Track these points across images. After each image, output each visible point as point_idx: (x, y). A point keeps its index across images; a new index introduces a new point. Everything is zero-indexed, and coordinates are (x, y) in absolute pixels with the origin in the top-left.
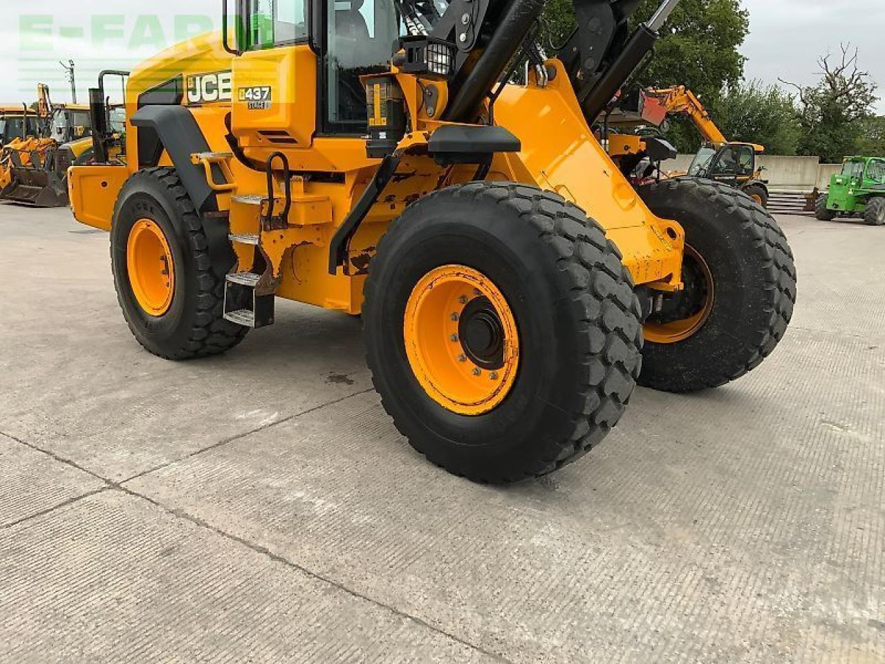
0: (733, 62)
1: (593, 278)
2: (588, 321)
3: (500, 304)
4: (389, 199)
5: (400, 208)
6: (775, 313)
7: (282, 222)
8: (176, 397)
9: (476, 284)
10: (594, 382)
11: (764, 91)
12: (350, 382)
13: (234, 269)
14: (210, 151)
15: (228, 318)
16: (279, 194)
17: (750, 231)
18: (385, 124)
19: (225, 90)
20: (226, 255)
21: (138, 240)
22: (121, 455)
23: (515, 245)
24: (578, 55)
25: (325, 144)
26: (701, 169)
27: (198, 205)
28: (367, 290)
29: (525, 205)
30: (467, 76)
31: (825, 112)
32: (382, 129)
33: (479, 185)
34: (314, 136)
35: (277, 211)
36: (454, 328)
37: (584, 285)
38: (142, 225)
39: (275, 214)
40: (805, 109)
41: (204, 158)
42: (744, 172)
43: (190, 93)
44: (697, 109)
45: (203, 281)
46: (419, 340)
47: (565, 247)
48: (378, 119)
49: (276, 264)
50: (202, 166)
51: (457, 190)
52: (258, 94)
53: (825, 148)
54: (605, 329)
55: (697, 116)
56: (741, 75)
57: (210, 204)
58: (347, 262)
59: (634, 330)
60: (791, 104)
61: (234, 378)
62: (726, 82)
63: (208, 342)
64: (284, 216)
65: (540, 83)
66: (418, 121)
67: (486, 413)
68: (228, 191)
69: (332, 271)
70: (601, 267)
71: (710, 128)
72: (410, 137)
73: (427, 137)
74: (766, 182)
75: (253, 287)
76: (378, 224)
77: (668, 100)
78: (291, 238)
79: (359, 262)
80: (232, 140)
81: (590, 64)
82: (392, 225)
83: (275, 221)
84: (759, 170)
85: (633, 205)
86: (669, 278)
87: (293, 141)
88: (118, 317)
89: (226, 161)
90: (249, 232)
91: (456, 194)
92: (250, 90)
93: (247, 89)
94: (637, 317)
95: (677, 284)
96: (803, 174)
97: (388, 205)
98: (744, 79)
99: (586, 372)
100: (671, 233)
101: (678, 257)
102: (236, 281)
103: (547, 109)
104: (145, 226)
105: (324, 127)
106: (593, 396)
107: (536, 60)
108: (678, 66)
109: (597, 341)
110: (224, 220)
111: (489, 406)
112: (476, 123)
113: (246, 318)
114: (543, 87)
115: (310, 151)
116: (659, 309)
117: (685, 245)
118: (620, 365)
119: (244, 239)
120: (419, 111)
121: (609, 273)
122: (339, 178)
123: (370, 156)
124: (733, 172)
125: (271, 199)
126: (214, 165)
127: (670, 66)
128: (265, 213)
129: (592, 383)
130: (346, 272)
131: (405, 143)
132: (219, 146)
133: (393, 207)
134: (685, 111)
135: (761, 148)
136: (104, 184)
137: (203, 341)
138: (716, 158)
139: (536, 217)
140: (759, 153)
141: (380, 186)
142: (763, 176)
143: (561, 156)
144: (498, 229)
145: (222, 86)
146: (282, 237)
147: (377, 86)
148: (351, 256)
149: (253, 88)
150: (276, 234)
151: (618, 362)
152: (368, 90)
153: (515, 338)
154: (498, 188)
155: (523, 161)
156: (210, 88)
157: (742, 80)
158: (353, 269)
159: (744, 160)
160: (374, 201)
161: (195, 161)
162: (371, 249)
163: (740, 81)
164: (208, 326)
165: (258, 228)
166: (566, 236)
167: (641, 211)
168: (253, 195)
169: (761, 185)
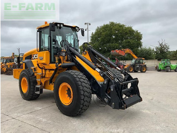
0: (140, 43)
1: (82, 84)
2: (81, 90)
3: (70, 88)
4: (58, 73)
7: (44, 77)
9: (67, 85)
13: (37, 85)
15: (36, 93)
16: (44, 72)
20: (36, 83)
21: (23, 81)
22: (16, 114)
23: (72, 80)
25: (51, 65)
26: (133, 63)
31: (160, 51)
32: (57, 63)
34: (49, 64)
35: (43, 75)
37: (80, 85)
40: (157, 51)
41: (33, 68)
43: (33, 57)
44: (131, 52)
45: (32, 87)
48: (57, 61)
49: (43, 84)
53: (161, 58)
54: (84, 91)
55: (131, 54)
56: (142, 45)
57: (33, 75)
60: (154, 50)
62: (139, 47)
63: (33, 97)
67: (69, 105)
68: (37, 72)
69: (50, 84)
77: (125, 51)
80: (38, 65)
84: (145, 63)
87: (46, 65)
88: (20, 94)
89: (37, 68)
93: (40, 57)
96: (155, 63)
102: (37, 87)
104: (24, 79)
109: (82, 93)
110: (36, 77)
113: (38, 93)
115: (49, 66)
119: (38, 80)
120: (63, 60)
123: (56, 66)
124: (139, 63)
126: (34, 69)
128: (41, 76)
129: (82, 99)
131: (59, 65)
132: (36, 66)
134: (129, 53)
136: (19, 72)
138: (135, 61)
139: (74, 75)
140: (144, 60)
141: (56, 71)
144: (69, 77)
146: (44, 79)
148: (53, 82)
151: (86, 96)
156: (36, 56)
158: (53, 84)
159: (141, 61)
160: (55, 73)
161: (31, 68)
163: (142, 47)
164: (33, 94)
165: (40, 78)
166: (78, 78)
168: (40, 73)
169: (145, 66)
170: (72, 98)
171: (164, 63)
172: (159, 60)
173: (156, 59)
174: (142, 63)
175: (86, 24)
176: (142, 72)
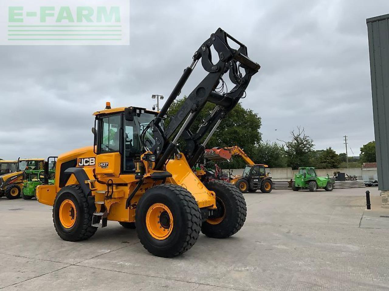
0: (257, 135)
1: (188, 204)
2: (188, 213)
3: (169, 211)
4: (141, 189)
5: (144, 191)
6: (240, 213)
7: (110, 197)
8: (79, 249)
9: (163, 207)
10: (190, 226)
11: (271, 144)
12: (128, 243)
13: (95, 212)
14: (89, 179)
15: (93, 226)
16: (110, 190)
17: (231, 193)
18: (140, 171)
19: (92, 163)
20: (93, 208)
21: (64, 206)
24: (187, 152)
25: (123, 176)
26: (247, 174)
27: (87, 194)
28: (137, 212)
29: (173, 189)
30: (159, 160)
31: (296, 150)
32: (139, 173)
33: (163, 185)
34: (120, 174)
35: (110, 194)
36: (158, 220)
37: (186, 205)
38: (66, 201)
39: (109, 195)
40: (289, 150)
41: (89, 182)
42: (262, 175)
43: (80, 163)
44: (243, 153)
46: (150, 223)
47: (182, 197)
48: (138, 170)
49: (108, 209)
50: (88, 184)
51: (158, 186)
52: (105, 164)
53: (299, 164)
54: (191, 215)
55: (243, 156)
56: (261, 139)
57: (90, 194)
58: (130, 206)
59: (199, 215)
60: (283, 148)
61: (94, 244)
62: (256, 142)
63: (85, 235)
64: (111, 196)
65: (178, 159)
66: (148, 170)
67: (167, 238)
68: (95, 190)
69: (127, 208)
70: (190, 201)
71: (248, 160)
72: (147, 175)
73: (151, 175)
74: (271, 178)
75: (102, 216)
76: (138, 196)
77: (232, 151)
78: (112, 201)
79: (133, 206)
80: (95, 176)
81: (190, 154)
82: (142, 195)
83: (109, 197)
84: (268, 174)
85: (202, 188)
86: (213, 206)
87: (114, 176)
89: (94, 182)
90: (101, 201)
91: (158, 187)
92: (102, 164)
93: (101, 163)
94: (199, 212)
95: (215, 207)
96: (287, 174)
97: (141, 191)
98: (262, 141)
99: (188, 224)
100: (212, 194)
101: (214, 200)
102: (96, 214)
103: (180, 165)
104: (67, 202)
105: (123, 172)
106: (190, 230)
107: (177, 153)
108: (238, 138)
109: (190, 217)
110: (94, 198)
111: (167, 236)
112: (162, 170)
114: (179, 160)
115: (118, 178)
116: (212, 214)
117: (216, 197)
118: (196, 223)
119: (99, 202)
120: (148, 168)
121: (192, 202)
122: (126, 185)
123: (136, 179)
124: (258, 175)
125: (108, 191)
126: (91, 183)
127: (235, 137)
128: (106, 195)
129: (189, 227)
130: (130, 208)
131: (145, 176)
132: (92, 178)
133: (142, 191)
134: (239, 154)
135: (267, 166)
136: (48, 190)
137: (84, 234)
138: (251, 170)
139: (175, 191)
140: (267, 168)
141: (139, 186)
142: (270, 176)
143: (184, 177)
144: (168, 194)
145: (90, 161)
146: (110, 201)
147: (138, 163)
148: (131, 204)
149: (103, 163)
150: (109, 200)
151: (195, 222)
152: (135, 164)
153: (172, 219)
154: (167, 185)
155: (174, 179)
157: (261, 141)
158: (132, 208)
159: (262, 170)
160: (138, 190)
161: (86, 183)
162: (136, 202)
163: (261, 142)
164: (86, 230)
165: (104, 199)
166: (182, 195)
167: (205, 189)
168: (102, 191)
169: (269, 179)
170: (172, 227)
171: (305, 175)
172: (295, 168)
173: (289, 166)
174: (264, 175)
175: (154, 96)
176: (264, 191)
